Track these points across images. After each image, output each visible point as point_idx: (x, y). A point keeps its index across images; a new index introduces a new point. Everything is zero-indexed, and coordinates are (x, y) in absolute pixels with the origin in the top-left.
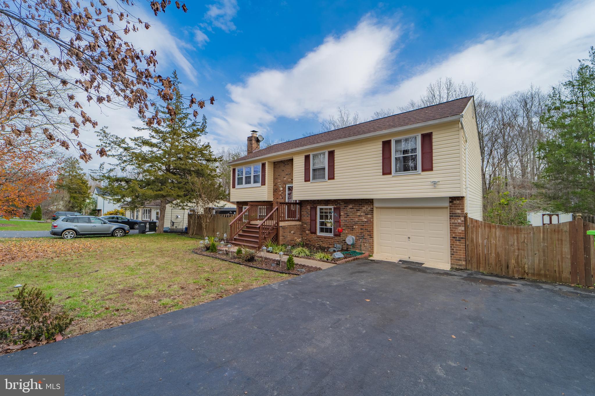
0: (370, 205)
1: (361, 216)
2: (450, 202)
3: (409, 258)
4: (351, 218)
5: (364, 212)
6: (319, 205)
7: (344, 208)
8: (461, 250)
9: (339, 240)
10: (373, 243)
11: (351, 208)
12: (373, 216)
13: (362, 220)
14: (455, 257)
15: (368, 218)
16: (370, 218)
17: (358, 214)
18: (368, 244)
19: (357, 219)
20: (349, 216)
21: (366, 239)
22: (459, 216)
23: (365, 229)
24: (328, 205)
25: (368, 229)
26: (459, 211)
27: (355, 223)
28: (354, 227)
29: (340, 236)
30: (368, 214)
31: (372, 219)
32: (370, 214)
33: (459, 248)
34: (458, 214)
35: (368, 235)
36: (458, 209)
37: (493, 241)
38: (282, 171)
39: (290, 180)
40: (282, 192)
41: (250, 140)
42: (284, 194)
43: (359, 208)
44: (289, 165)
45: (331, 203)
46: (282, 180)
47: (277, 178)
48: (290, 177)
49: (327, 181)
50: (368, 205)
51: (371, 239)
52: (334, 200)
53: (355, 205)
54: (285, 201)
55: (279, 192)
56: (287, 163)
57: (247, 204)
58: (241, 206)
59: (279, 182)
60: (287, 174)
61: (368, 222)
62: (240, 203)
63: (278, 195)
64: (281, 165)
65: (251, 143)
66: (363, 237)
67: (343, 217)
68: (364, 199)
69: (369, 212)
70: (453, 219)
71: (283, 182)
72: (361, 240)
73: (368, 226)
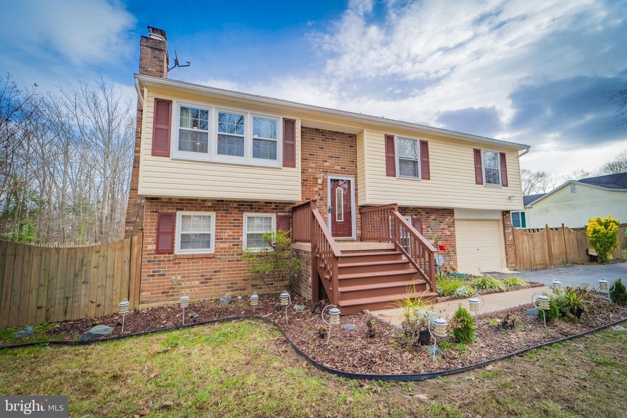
0: (452, 216)
1: (445, 229)
2: (503, 215)
5: (447, 224)
7: (426, 220)
10: (457, 260)
11: (433, 220)
12: (455, 229)
13: (445, 234)
15: (451, 231)
16: (453, 231)
17: (442, 227)
18: (453, 262)
21: (451, 256)
22: (509, 227)
23: (449, 245)
25: (451, 245)
26: (508, 223)
30: (451, 227)
31: (454, 233)
32: (453, 227)
34: (508, 225)
35: (452, 251)
36: (508, 221)
38: (319, 148)
39: (339, 168)
40: (320, 187)
41: (149, 44)
42: (324, 192)
43: (442, 220)
44: (336, 142)
45: (410, 213)
46: (321, 166)
47: (306, 159)
48: (337, 162)
49: (420, 181)
50: (450, 216)
51: (454, 256)
52: (413, 208)
53: (437, 215)
54: (326, 205)
55: (314, 186)
56: (330, 136)
57: (202, 207)
58: (170, 211)
59: (311, 168)
60: (332, 157)
61: (451, 236)
62: (166, 202)
63: (309, 191)
64: (316, 137)
65: (154, 55)
66: (448, 254)
67: (425, 231)
68: (446, 209)
69: (451, 224)
70: (506, 229)
71: (322, 169)
72: (446, 258)
73: (452, 240)
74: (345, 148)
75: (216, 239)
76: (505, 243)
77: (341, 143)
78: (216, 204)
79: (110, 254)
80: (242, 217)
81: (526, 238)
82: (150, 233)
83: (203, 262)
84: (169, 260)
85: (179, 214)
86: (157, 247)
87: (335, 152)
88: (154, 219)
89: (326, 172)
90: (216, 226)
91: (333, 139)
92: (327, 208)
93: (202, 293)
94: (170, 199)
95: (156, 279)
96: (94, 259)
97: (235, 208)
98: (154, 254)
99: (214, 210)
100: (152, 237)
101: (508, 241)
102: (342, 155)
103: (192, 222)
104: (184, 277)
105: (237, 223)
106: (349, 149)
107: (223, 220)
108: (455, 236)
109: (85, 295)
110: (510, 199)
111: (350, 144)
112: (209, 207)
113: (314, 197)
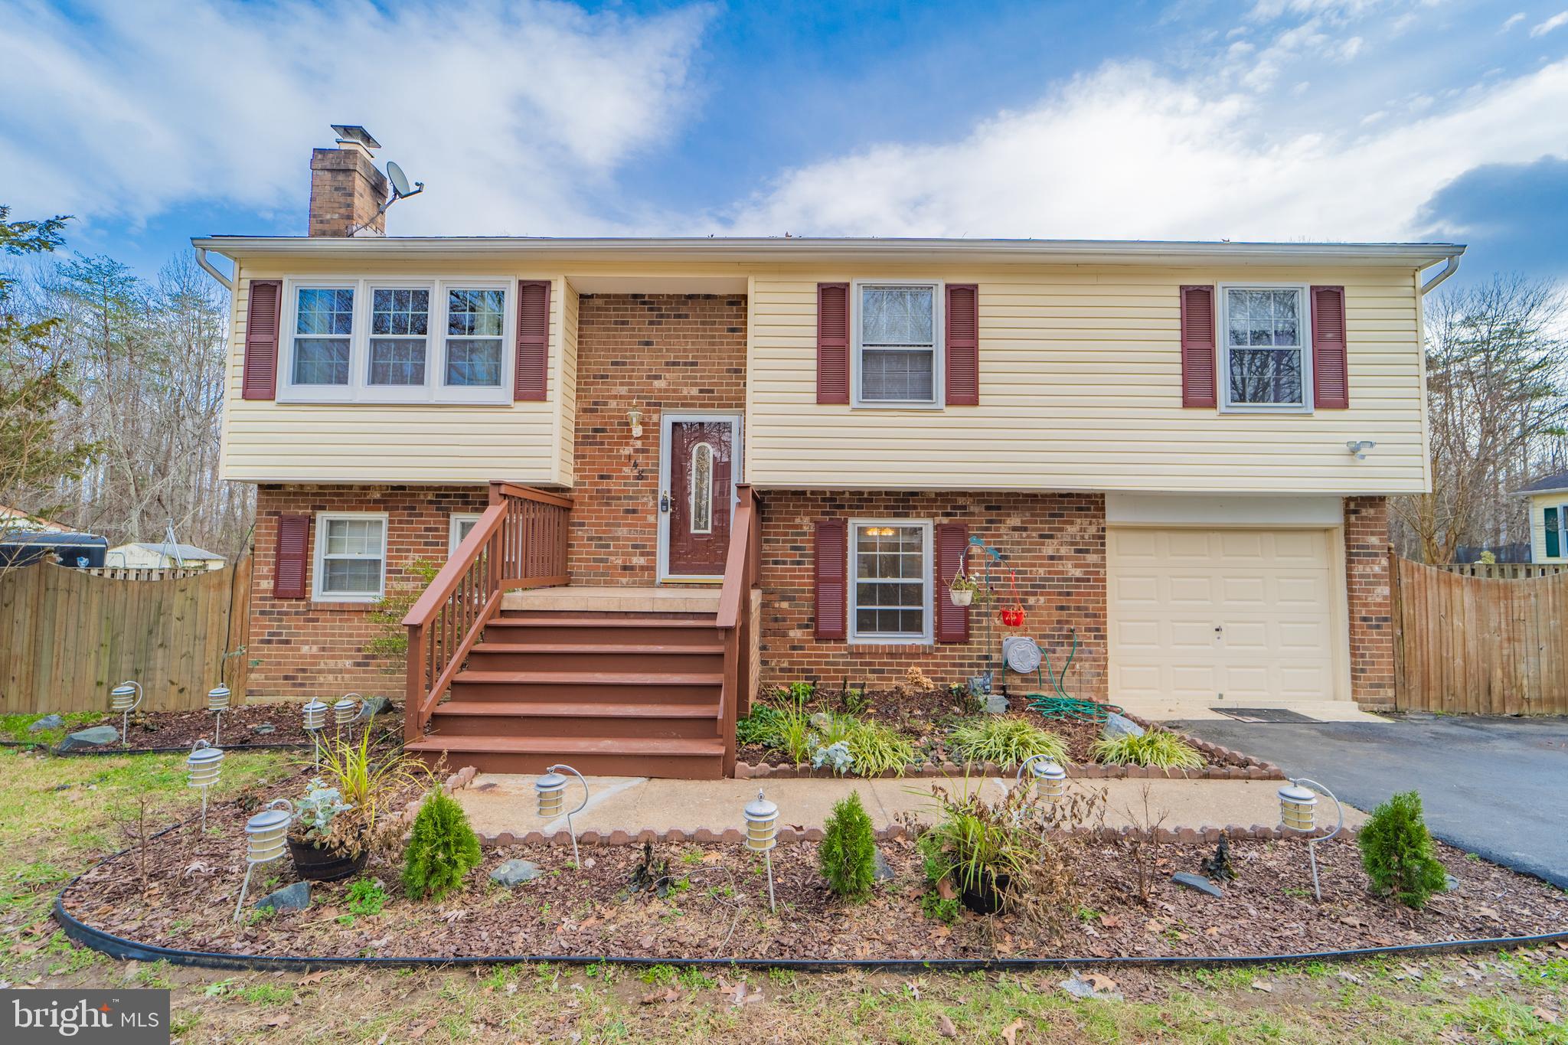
0: (1094, 516)
1: (1060, 558)
2: (1348, 512)
3: (1221, 697)
4: (1017, 565)
5: (1072, 544)
6: (853, 515)
7: (987, 529)
8: (1382, 656)
9: (963, 657)
10: (1106, 659)
11: (1015, 529)
12: (1104, 559)
13: (1062, 572)
14: (1369, 679)
15: (1088, 566)
16: (1095, 565)
17: (1048, 550)
18: (1087, 665)
19: (1041, 570)
20: (1006, 557)
21: (1080, 644)
22: (1376, 555)
23: (1078, 608)
24: (906, 515)
25: (1086, 608)
26: (1374, 540)
27: (1033, 586)
28: (1032, 600)
29: (966, 643)
30: (1087, 551)
31: (1102, 570)
32: (1096, 552)
33: (1378, 648)
34: (1374, 547)
35: (1088, 630)
36: (1373, 534)
37: (1457, 623)
38: (640, 343)
39: (695, 391)
40: (639, 444)
41: (327, 164)
42: (648, 458)
43: (1050, 529)
44: (690, 323)
45: (923, 508)
46: (643, 391)
47: (602, 377)
48: (689, 377)
49: (940, 410)
50: (1086, 516)
51: (1098, 645)
52: (937, 494)
53: (1032, 515)
54: (655, 492)
55: (620, 444)
56: (672, 309)
57: (361, 502)
58: (301, 512)
59: (615, 397)
60: (674, 364)
61: (1088, 580)
62: (295, 494)
63: (609, 457)
64: (634, 316)
65: (336, 184)
66: (1068, 637)
67: (980, 564)
68: (1069, 495)
69: (1090, 544)
70: (1360, 562)
71: (645, 397)
72: (1058, 649)
73: (1089, 594)
74: (714, 337)
75: (389, 572)
76: (1351, 612)
77: (703, 323)
78: (390, 495)
79: (201, 595)
80: (448, 523)
81: (1466, 597)
82: (265, 556)
83: (361, 620)
84: (297, 613)
85: (322, 518)
86: (276, 585)
87: (685, 350)
88: (272, 528)
89: (655, 404)
90: (389, 543)
91: (679, 316)
92: (655, 498)
93: (357, 686)
94: (302, 486)
95: (272, 650)
96: (178, 602)
97: (431, 502)
98: (271, 599)
99: (386, 509)
100: (267, 564)
101: (1365, 605)
102: (705, 357)
103: (347, 535)
104: (323, 650)
105: (434, 537)
106: (726, 337)
107: (402, 529)
108: (1104, 580)
109: (162, 669)
111: (731, 323)
112: (376, 501)
113: (621, 471)
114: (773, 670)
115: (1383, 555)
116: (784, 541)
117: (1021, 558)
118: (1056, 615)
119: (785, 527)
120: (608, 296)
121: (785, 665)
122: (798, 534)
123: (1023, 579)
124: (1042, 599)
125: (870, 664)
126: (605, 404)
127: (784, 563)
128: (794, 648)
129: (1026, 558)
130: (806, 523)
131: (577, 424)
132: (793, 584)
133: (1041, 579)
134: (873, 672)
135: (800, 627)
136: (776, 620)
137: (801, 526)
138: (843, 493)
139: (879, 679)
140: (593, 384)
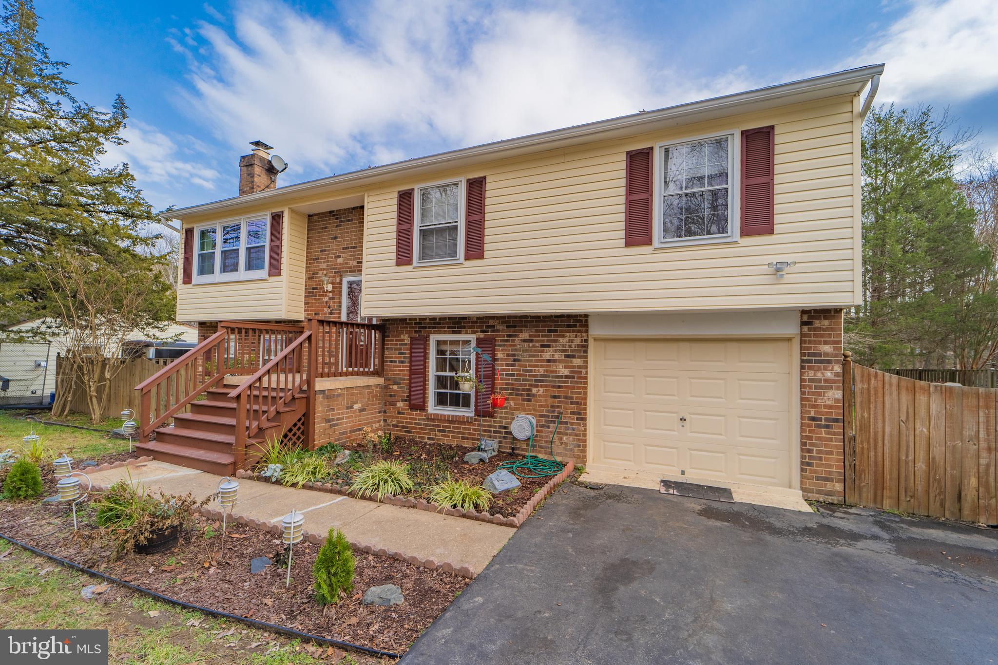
0: (579, 331)
1: (555, 361)
2: (803, 323)
3: (683, 473)
4: (525, 366)
5: (563, 351)
6: (434, 333)
7: (507, 341)
8: (831, 453)
9: (490, 426)
10: (585, 435)
11: (525, 341)
12: (586, 362)
13: (555, 371)
14: (815, 472)
15: (574, 367)
16: (579, 367)
17: (547, 356)
18: (571, 438)
19: (541, 370)
20: (519, 360)
21: (566, 423)
22: (829, 362)
23: (566, 397)
24: (460, 332)
25: (572, 398)
26: (827, 349)
27: (536, 381)
28: (534, 390)
29: (493, 417)
30: (574, 357)
31: (584, 371)
32: (580, 357)
33: (826, 446)
34: (826, 354)
35: (573, 413)
36: (826, 343)
37: (921, 428)
38: (332, 238)
40: (331, 295)
41: (245, 163)
42: (334, 302)
43: (548, 341)
44: (353, 224)
45: (470, 327)
46: (333, 265)
47: (316, 259)
49: (461, 264)
50: (573, 331)
51: (579, 424)
53: (537, 331)
55: (324, 295)
56: (346, 217)
59: (321, 270)
60: (347, 248)
61: (573, 377)
63: (319, 303)
64: (330, 223)
65: (249, 172)
66: (558, 417)
67: (502, 365)
68: (562, 316)
69: (576, 351)
70: (810, 368)
71: (334, 269)
72: (551, 425)
73: (574, 388)
76: (803, 412)
81: (933, 404)
89: (338, 272)
91: (348, 221)
94: (211, 323)
110: (778, 270)
113: (323, 310)
114: (389, 425)
115: (837, 362)
116: (396, 349)
117: (528, 361)
118: (551, 402)
119: (397, 340)
120: (319, 214)
121: (395, 423)
122: (402, 345)
123: (529, 376)
124: (541, 390)
125: (438, 426)
126: (317, 274)
127: (395, 362)
128: (399, 413)
129: (531, 361)
130: (406, 338)
131: (306, 286)
132: (399, 375)
133: (541, 376)
134: (439, 431)
135: (403, 400)
136: (391, 396)
137: (403, 340)
138: (426, 319)
139: (443, 436)
140: (313, 263)
